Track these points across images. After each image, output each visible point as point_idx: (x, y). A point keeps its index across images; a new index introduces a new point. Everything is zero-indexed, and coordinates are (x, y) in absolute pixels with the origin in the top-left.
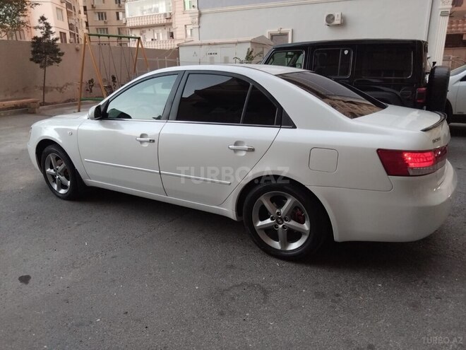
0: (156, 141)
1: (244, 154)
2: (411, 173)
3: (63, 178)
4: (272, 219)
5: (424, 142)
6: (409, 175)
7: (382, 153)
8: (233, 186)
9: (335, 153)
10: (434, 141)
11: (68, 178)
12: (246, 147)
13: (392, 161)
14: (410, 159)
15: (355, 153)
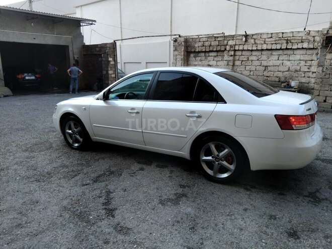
0: (141, 113)
1: (195, 119)
2: (295, 128)
3: (78, 137)
4: (213, 157)
5: (302, 111)
6: (294, 130)
7: (278, 117)
8: (188, 138)
9: (250, 117)
10: (307, 110)
11: (81, 137)
12: (197, 115)
13: (284, 121)
14: (293, 120)
15: (261, 118)
